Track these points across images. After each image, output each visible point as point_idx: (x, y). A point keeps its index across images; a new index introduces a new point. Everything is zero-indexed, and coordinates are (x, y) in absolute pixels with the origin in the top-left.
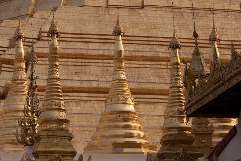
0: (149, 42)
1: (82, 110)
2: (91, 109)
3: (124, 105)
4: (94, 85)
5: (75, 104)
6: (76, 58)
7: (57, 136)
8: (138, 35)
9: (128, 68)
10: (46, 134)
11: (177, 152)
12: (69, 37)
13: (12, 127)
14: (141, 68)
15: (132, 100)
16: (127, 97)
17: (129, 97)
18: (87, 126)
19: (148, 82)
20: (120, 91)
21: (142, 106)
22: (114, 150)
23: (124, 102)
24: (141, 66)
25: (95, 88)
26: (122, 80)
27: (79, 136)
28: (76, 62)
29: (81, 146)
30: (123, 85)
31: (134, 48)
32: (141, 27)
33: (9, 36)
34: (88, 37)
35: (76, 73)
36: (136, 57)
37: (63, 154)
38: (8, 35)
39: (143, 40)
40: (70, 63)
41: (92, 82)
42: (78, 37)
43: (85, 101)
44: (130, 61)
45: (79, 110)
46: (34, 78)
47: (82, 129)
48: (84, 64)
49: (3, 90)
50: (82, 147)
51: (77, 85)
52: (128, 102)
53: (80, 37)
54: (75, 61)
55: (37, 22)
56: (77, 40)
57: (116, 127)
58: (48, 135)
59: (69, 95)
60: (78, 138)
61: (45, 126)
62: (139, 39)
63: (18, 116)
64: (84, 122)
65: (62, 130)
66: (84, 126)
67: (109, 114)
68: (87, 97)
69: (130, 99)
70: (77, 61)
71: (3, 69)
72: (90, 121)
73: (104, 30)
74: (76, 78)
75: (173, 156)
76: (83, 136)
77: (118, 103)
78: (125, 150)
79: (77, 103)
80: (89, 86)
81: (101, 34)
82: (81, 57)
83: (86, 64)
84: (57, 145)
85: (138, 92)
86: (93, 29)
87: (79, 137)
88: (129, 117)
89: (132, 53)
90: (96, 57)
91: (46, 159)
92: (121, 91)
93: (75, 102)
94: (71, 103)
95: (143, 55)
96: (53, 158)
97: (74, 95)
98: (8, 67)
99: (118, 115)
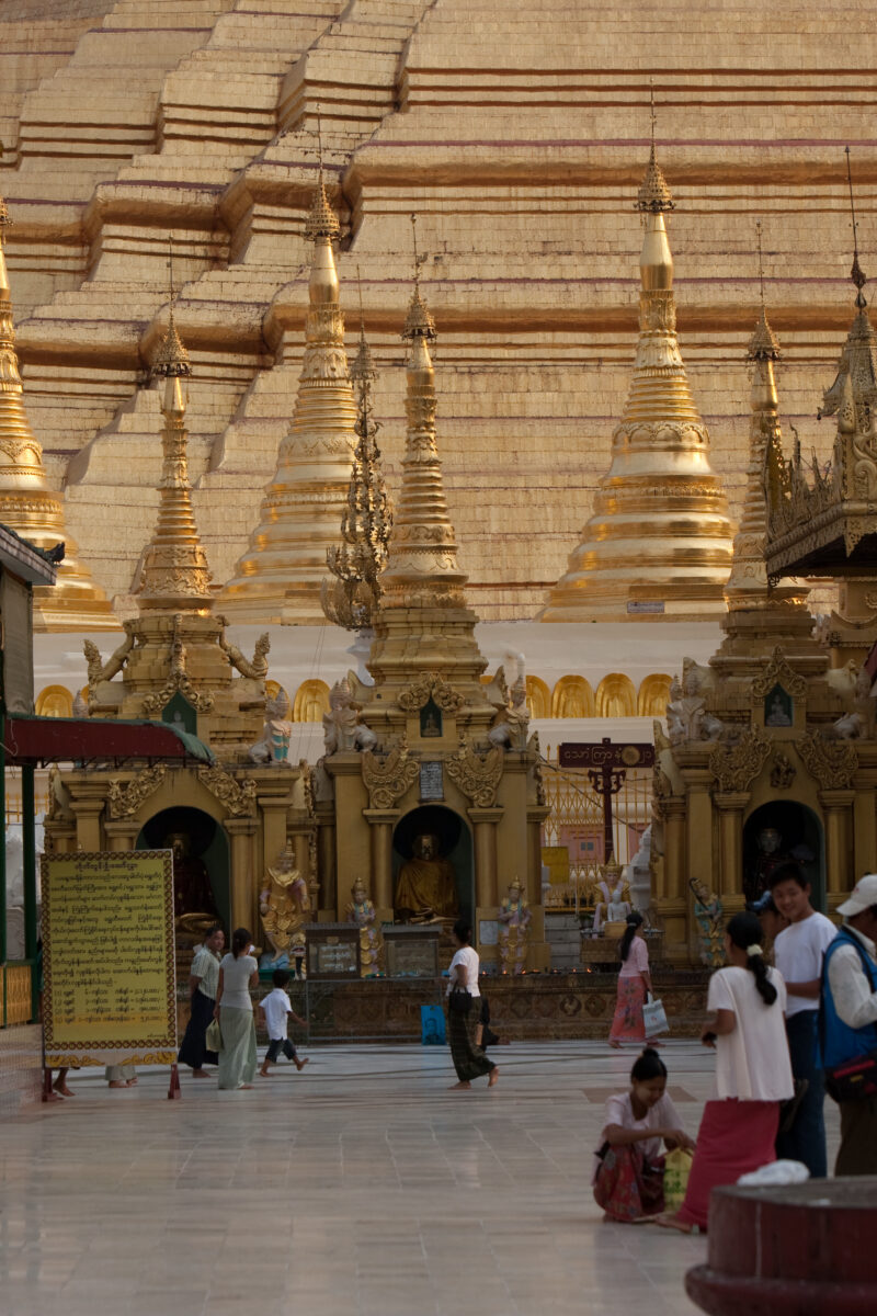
0: (844, 93)
1: (566, 404)
2: (599, 396)
3: (672, 453)
4: (613, 301)
5: (537, 381)
6: (545, 183)
7: (432, 623)
8: (799, 67)
9: (751, 215)
10: (402, 618)
11: (763, 657)
12: (520, 84)
13: (305, 540)
14: (805, 215)
15: (699, 436)
16: (680, 426)
17: (688, 424)
18: (584, 466)
19: (825, 276)
20: (659, 405)
21: (796, 380)
22: (634, 607)
23: (672, 443)
24: (805, 204)
25: (615, 310)
26: (666, 367)
27: (549, 509)
28: (547, 199)
29: (556, 552)
30: (670, 385)
31: (779, 130)
32: (811, 28)
33: (276, 56)
34: (595, 83)
35: (544, 242)
36: (785, 166)
37: (449, 672)
38: (270, 51)
39: (819, 84)
40: (521, 206)
41: (606, 286)
42: (556, 84)
43: (578, 363)
44: (760, 188)
45: (553, 403)
46: (369, 430)
47: (562, 480)
48: (575, 205)
49: (262, 318)
50: (559, 555)
51: (546, 299)
52: (686, 443)
53: (562, 84)
54: (541, 195)
55: (389, 7)
56: (551, 96)
57: (648, 530)
58: (410, 620)
59: (514, 342)
60: (547, 520)
61: (399, 595)
62: (804, 80)
63: (323, 503)
64: (571, 451)
65: (445, 604)
66: (570, 467)
67: (624, 485)
68: (585, 346)
69: (694, 433)
70: (550, 195)
71: (257, 224)
72: (596, 447)
73: (661, 52)
74: (544, 273)
75: (752, 669)
76: (565, 511)
77: (652, 449)
78: (671, 608)
79: (548, 374)
80: (593, 306)
81: (648, 67)
82: (565, 176)
83: (586, 205)
84: (431, 647)
85: (783, 320)
86: (616, 46)
87: (550, 517)
88: (689, 494)
89: (768, 156)
90: (625, 176)
91: (405, 685)
92: (663, 405)
93: (536, 370)
94: (522, 376)
95: (813, 160)
96: (422, 685)
97: (537, 342)
98: (276, 215)
99: (652, 489)
